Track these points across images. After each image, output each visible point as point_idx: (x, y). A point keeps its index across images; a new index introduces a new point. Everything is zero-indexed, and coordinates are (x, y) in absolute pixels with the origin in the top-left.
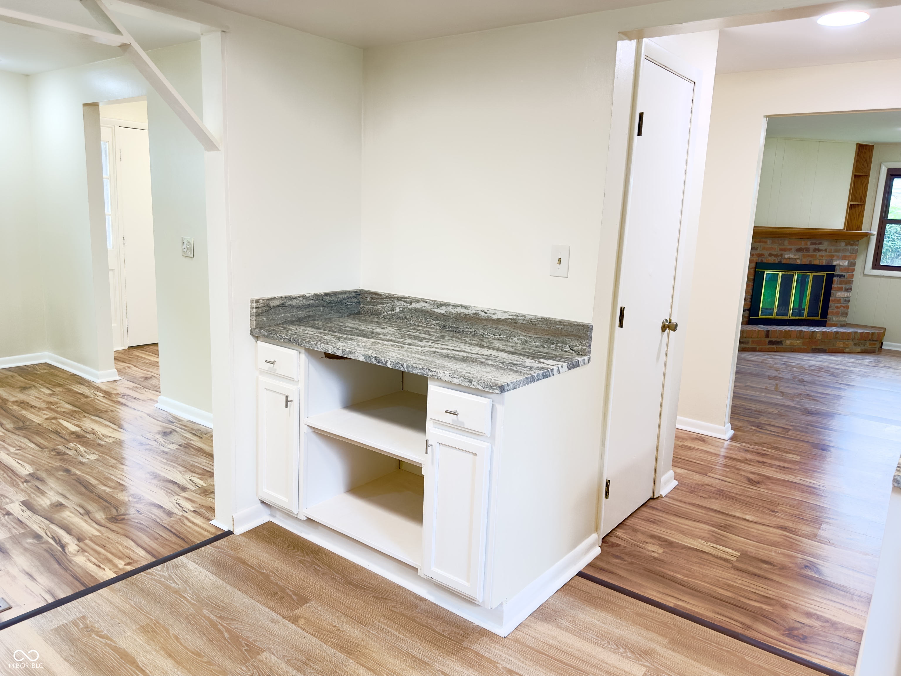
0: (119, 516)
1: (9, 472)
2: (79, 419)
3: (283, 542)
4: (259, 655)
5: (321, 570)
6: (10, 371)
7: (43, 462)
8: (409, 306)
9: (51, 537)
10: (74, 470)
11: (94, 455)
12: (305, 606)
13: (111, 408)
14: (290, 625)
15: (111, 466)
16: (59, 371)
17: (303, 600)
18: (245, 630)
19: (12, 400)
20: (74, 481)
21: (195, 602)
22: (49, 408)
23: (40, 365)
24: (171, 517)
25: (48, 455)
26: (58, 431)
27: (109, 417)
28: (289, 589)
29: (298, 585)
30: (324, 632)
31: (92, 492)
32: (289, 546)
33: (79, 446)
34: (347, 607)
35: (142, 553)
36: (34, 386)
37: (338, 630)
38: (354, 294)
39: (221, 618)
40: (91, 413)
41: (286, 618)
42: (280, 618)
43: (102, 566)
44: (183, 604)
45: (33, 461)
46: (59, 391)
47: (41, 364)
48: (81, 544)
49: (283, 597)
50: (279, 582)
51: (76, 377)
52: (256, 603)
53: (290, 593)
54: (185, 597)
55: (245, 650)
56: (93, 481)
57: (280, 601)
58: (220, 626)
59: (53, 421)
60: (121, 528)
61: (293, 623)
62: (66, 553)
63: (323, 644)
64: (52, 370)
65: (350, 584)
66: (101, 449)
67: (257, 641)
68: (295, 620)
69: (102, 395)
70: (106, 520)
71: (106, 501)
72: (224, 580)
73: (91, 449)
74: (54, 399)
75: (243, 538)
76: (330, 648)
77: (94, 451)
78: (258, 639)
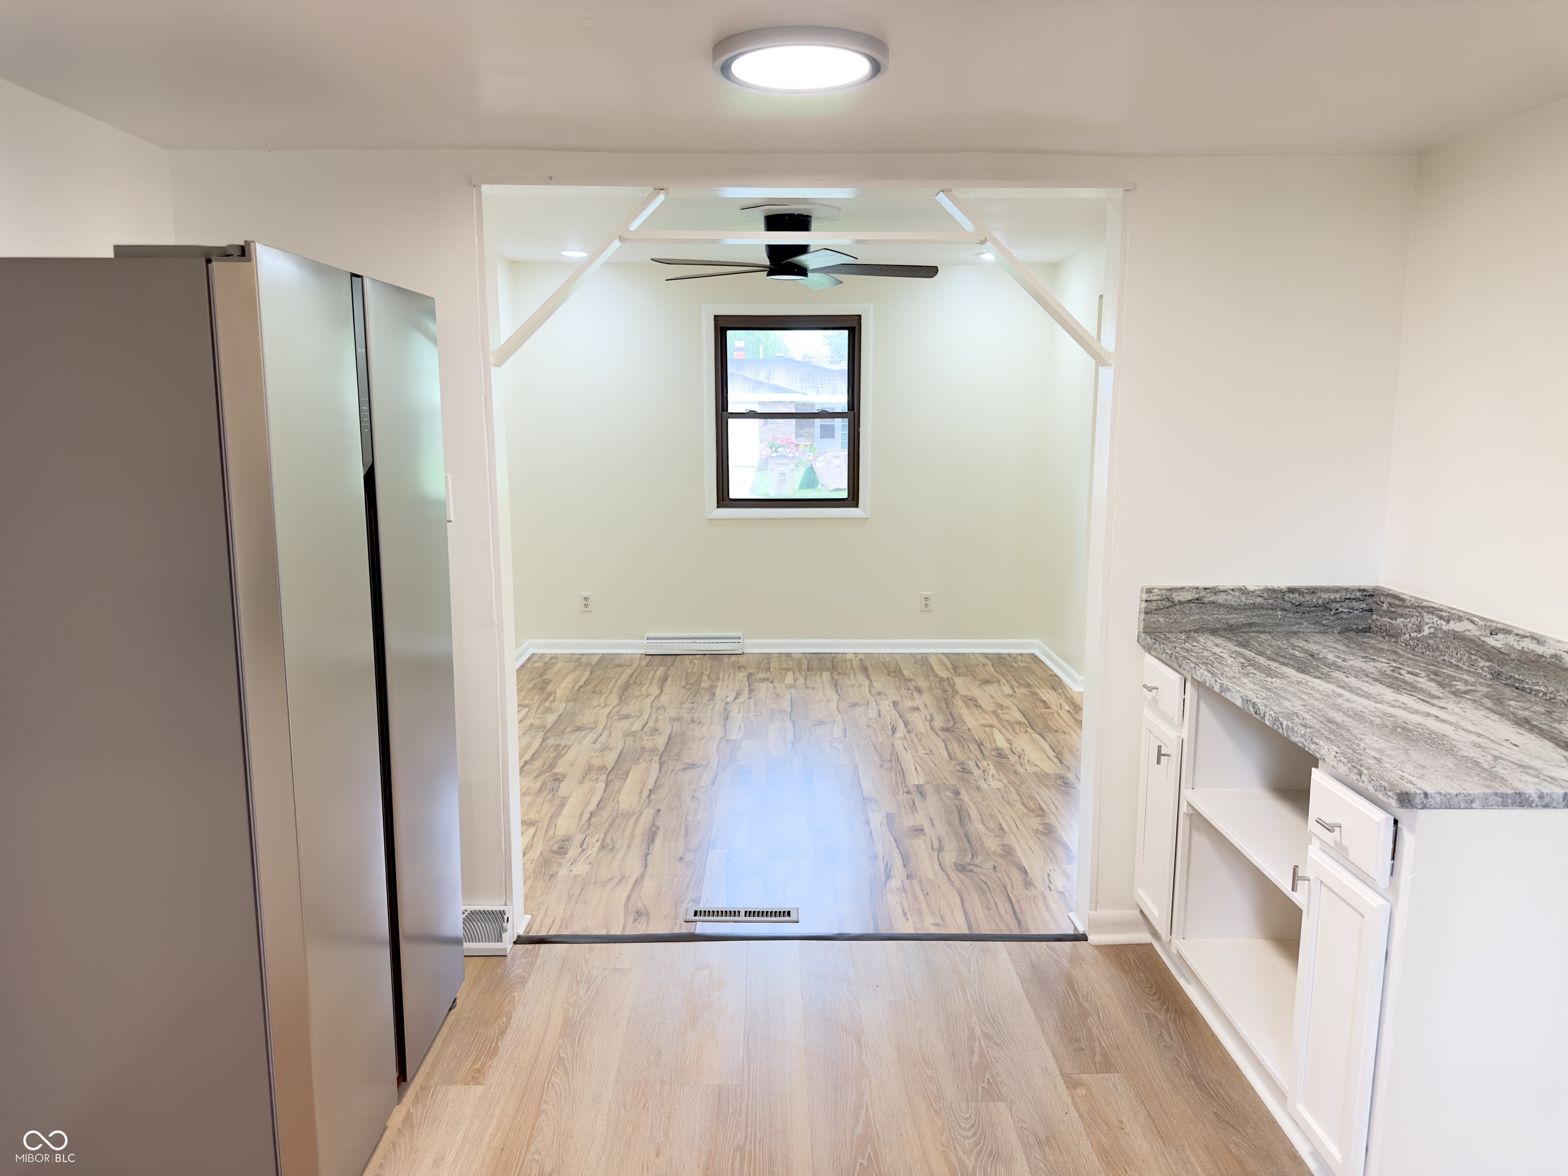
0: (969, 864)
1: (899, 777)
2: (1017, 734)
3: (1147, 979)
4: (994, 1101)
5: (1168, 1039)
6: (987, 658)
7: (940, 775)
8: (1445, 627)
9: (885, 862)
10: (965, 796)
11: (1000, 783)
12: (1102, 1075)
13: (1066, 729)
14: (1062, 1086)
15: (1008, 803)
16: (1041, 668)
17: (1107, 1066)
18: (1002, 1064)
19: (962, 693)
20: (954, 808)
21: (971, 1003)
22: (994, 712)
23: (1025, 656)
24: (1027, 889)
25: (951, 769)
26: (982, 743)
27: (1054, 740)
28: (1100, 1043)
29: (1117, 1044)
30: (1099, 1121)
31: (963, 826)
32: (1150, 988)
33: (991, 767)
34: (1161, 1106)
35: (960, 918)
36: (999, 681)
37: (1122, 1128)
38: (1358, 594)
39: (987, 1036)
40: (1037, 730)
41: (1063, 1075)
42: (1057, 1072)
43: (909, 915)
44: (957, 999)
45: (931, 772)
46: (1021, 694)
47: (1027, 654)
48: (907, 882)
49: (1084, 1050)
50: (1095, 1029)
51: (1056, 678)
52: (1043, 1040)
53: (1098, 1049)
54: (965, 991)
55: (982, 1087)
56: (974, 814)
57: (1075, 1051)
58: (977, 1044)
59: (987, 729)
60: (960, 880)
61: (1067, 1087)
62: (885, 885)
63: (1084, 1134)
64: (1033, 665)
65: (1195, 1080)
66: (1013, 777)
67: (1005, 1084)
68: (1072, 1085)
69: (1068, 708)
70: (953, 866)
71: (969, 842)
72: (1026, 992)
73: (1001, 774)
74: (1007, 702)
75: (1095, 952)
76: (1090, 1145)
77: (1003, 777)
78: (1007, 1083)
